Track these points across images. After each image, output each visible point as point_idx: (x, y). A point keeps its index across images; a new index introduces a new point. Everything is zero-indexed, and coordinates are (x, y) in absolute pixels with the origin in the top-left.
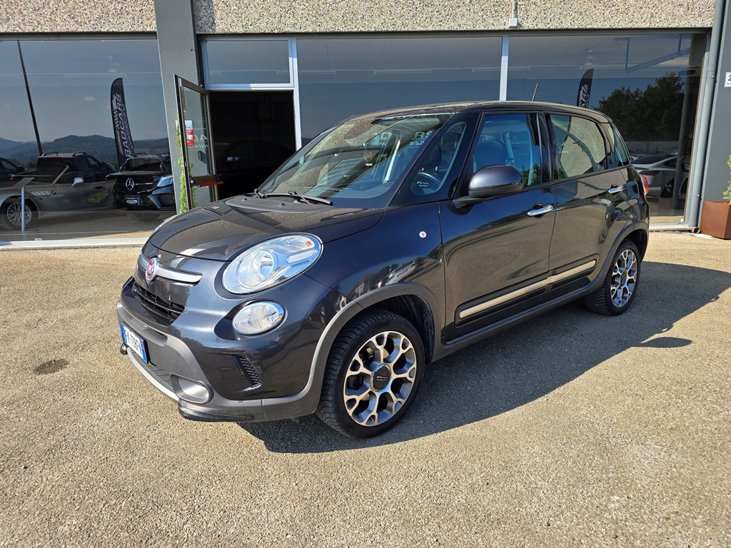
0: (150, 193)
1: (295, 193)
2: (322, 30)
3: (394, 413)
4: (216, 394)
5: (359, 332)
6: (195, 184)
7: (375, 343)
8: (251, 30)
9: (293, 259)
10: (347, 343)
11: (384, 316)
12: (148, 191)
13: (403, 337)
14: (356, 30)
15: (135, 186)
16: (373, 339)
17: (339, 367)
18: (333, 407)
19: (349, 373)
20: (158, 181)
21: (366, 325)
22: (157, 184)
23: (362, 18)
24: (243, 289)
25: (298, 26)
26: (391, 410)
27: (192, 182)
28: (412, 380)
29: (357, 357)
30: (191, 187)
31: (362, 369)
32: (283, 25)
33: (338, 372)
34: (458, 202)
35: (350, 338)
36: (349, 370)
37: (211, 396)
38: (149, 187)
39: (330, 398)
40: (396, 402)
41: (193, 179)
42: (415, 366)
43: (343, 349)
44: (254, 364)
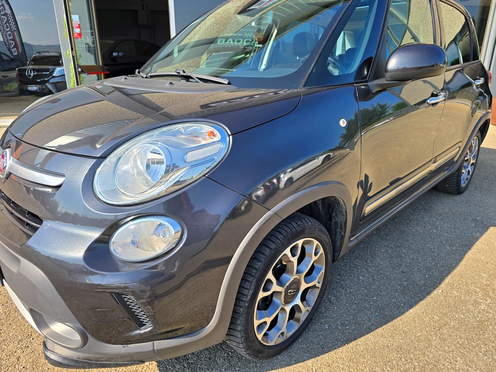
0: (48, 81)
1: (184, 72)
3: (301, 322)
4: (90, 338)
5: (273, 246)
6: (82, 72)
7: (289, 254)
9: (191, 157)
10: (260, 261)
11: (299, 223)
12: (46, 79)
13: (316, 242)
15: (34, 75)
16: (287, 251)
17: (251, 292)
18: (242, 337)
19: (262, 295)
20: (53, 71)
21: (280, 236)
22: (53, 74)
24: (126, 198)
26: (298, 320)
27: (80, 70)
28: (319, 285)
29: (270, 276)
30: (79, 74)
31: (275, 288)
33: (249, 298)
34: (374, 85)
35: (263, 254)
36: (261, 291)
37: (85, 340)
38: (46, 76)
39: (239, 328)
40: (305, 311)
41: (80, 67)
42: (323, 271)
43: (255, 269)
44: (142, 303)
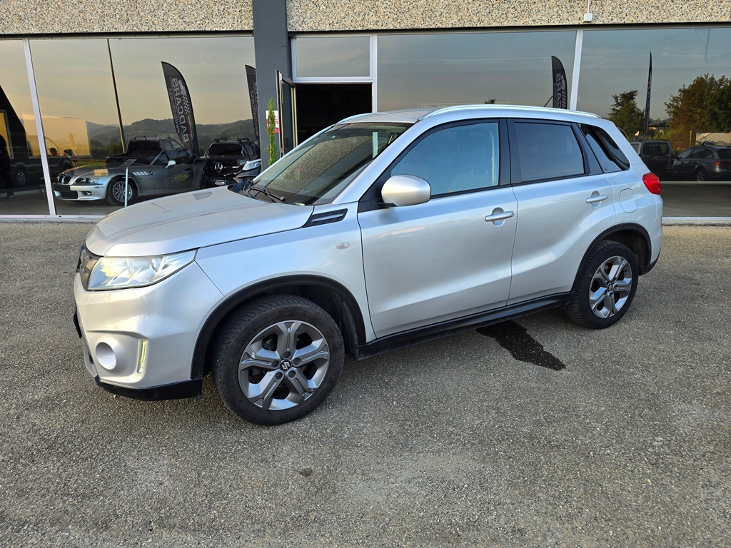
0: (235, 176)
2: (403, 27)
8: (337, 27)
12: (235, 173)
14: (433, 26)
15: (223, 169)
20: (243, 165)
22: (243, 168)
23: (441, 15)
25: (380, 24)
32: (366, 23)
38: (236, 170)
